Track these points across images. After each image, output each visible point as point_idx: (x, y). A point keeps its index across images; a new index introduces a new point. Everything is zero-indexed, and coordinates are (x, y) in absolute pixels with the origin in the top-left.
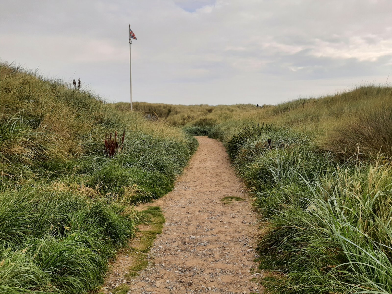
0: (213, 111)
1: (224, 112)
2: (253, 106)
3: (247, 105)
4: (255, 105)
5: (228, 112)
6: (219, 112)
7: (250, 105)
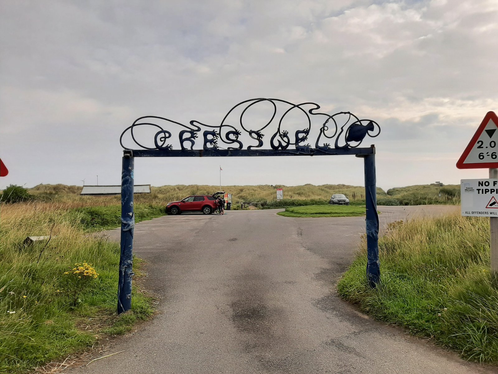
0: (244, 191)
1: (251, 191)
2: (269, 186)
3: (264, 185)
4: (270, 186)
5: (252, 191)
6: (248, 191)
7: (267, 185)
